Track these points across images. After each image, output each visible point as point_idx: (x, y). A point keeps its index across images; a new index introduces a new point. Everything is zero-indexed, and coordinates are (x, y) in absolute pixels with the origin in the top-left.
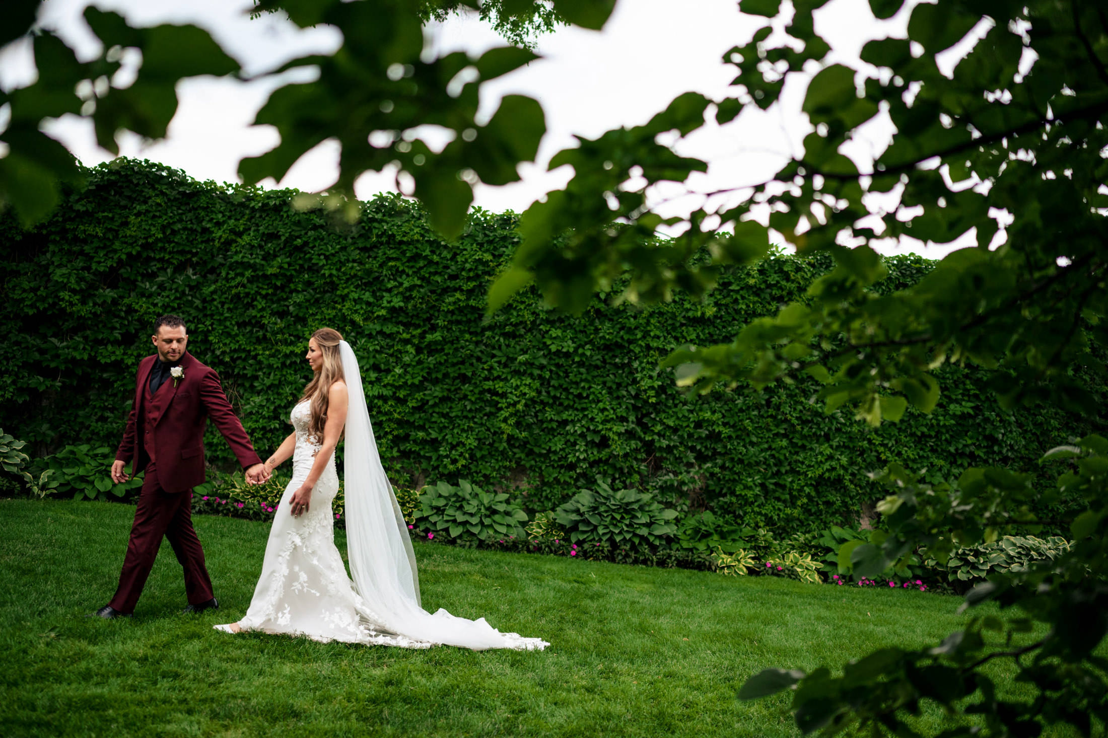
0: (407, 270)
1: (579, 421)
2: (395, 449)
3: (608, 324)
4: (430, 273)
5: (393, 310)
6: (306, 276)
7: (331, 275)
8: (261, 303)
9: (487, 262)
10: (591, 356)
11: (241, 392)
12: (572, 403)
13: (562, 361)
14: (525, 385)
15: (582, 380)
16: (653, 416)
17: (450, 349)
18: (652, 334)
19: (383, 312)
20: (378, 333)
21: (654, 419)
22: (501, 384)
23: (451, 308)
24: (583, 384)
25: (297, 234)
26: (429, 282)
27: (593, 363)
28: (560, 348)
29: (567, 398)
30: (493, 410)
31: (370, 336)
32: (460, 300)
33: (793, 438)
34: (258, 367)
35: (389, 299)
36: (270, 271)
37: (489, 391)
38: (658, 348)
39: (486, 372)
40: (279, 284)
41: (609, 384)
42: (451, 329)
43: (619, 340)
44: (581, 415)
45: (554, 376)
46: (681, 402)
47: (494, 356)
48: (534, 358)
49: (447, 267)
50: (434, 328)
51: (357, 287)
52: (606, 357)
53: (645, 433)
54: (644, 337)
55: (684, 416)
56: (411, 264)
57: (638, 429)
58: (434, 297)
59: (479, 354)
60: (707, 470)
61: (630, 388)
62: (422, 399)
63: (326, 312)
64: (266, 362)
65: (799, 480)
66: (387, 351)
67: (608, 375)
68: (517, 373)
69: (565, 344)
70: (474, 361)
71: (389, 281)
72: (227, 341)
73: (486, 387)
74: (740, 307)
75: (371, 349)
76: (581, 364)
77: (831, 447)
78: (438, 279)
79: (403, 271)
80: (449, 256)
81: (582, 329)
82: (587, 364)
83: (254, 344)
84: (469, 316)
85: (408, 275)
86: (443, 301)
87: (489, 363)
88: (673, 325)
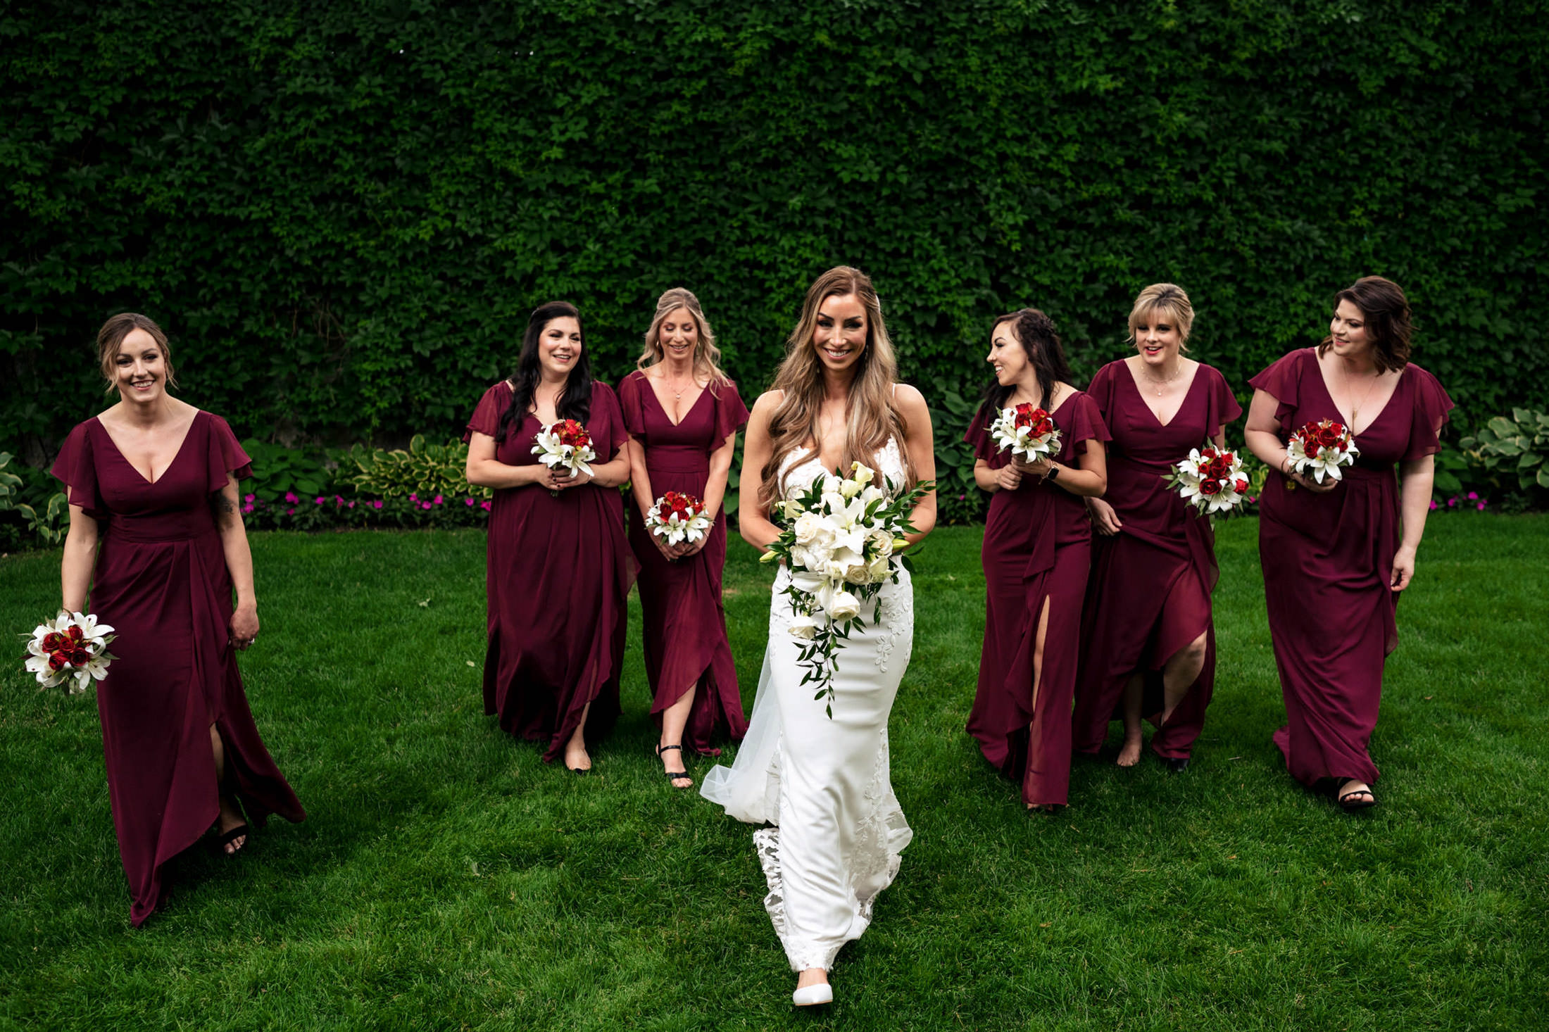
0: (582, 72)
1: (898, 294)
2: (605, 375)
3: (930, 126)
4: (623, 73)
5: (569, 145)
6: (414, 103)
7: (458, 97)
8: (347, 161)
9: (718, 42)
10: (910, 184)
11: (339, 313)
12: (883, 267)
13: (860, 198)
14: (805, 245)
15: (897, 227)
16: (1015, 271)
17: (672, 199)
18: (1009, 134)
19: (556, 153)
20: (550, 186)
21: (1018, 276)
22: (764, 249)
23: (666, 129)
24: (899, 234)
25: (387, 31)
26: (622, 89)
27: (914, 197)
28: (856, 176)
29: (875, 259)
30: (756, 294)
31: (537, 194)
32: (680, 115)
33: (1243, 280)
34: (359, 269)
35: (562, 127)
36: (354, 104)
37: (746, 263)
38: (1018, 158)
39: (738, 232)
40: (371, 122)
41: (941, 229)
42: (670, 164)
43: (952, 151)
44: (900, 285)
45: (848, 224)
46: (1058, 242)
47: (747, 203)
48: (816, 199)
49: (649, 60)
50: (642, 169)
51: (503, 111)
52: (932, 182)
54: (993, 142)
55: (1065, 265)
56: (588, 61)
57: (995, 296)
58: (636, 114)
59: (723, 202)
60: (1107, 348)
61: (976, 230)
62: (638, 290)
63: (458, 161)
64: (373, 260)
65: (1257, 347)
66: (569, 216)
67: (938, 213)
68: (788, 227)
69: (863, 169)
70: (716, 214)
71: (555, 96)
72: (302, 232)
73: (742, 258)
74: (1148, 69)
75: (546, 216)
76: (893, 199)
77: (1307, 288)
78: (638, 81)
79: (577, 75)
80: (651, 38)
81: (888, 138)
82: (903, 199)
83: (347, 229)
84: (698, 140)
85: (585, 81)
86: (652, 120)
87: (741, 216)
88: (1038, 114)
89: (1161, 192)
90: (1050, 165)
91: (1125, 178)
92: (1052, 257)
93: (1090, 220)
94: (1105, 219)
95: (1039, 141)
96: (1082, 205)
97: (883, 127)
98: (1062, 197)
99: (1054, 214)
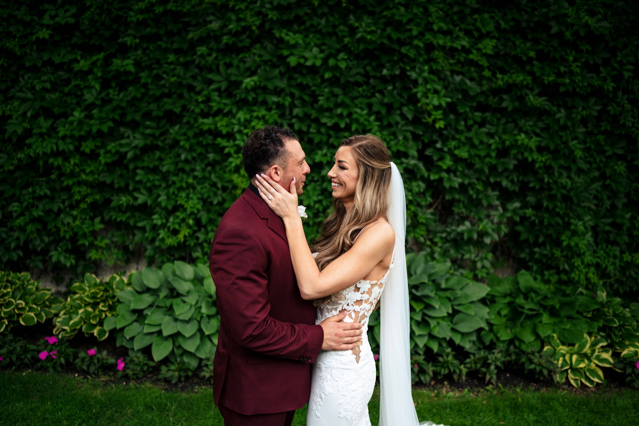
2: (98, 220)
3: (367, 20)
5: (57, 29)
10: (348, 68)
13: (307, 80)
14: (257, 118)
15: (337, 105)
16: (439, 145)
18: (435, 27)
19: (44, 34)
21: (441, 150)
23: (140, 17)
24: (339, 111)
27: (352, 80)
28: (302, 61)
29: (319, 132)
30: (218, 158)
35: (53, 13)
37: (210, 131)
38: (443, 48)
39: (202, 106)
41: (375, 108)
43: (385, 41)
45: (297, 102)
46: (475, 122)
47: (210, 82)
48: (268, 80)
52: (369, 68)
53: (428, 170)
54: (421, 34)
55: (481, 142)
57: (421, 165)
59: (190, 81)
60: (514, 211)
61: (405, 109)
62: (117, 152)
67: (373, 95)
68: (242, 104)
69: (308, 55)
73: (205, 128)
75: (38, 87)
76: (334, 82)
81: (331, 30)
82: (343, 81)
84: (170, 27)
86: (131, 9)
87: (205, 92)
88: (461, 12)
89: (567, 81)
90: (471, 56)
91: (535, 69)
92: (470, 135)
93: (504, 104)
94: (517, 104)
95: (461, 34)
96: (497, 92)
97: (327, 21)
98: (480, 85)
99: (473, 98)
